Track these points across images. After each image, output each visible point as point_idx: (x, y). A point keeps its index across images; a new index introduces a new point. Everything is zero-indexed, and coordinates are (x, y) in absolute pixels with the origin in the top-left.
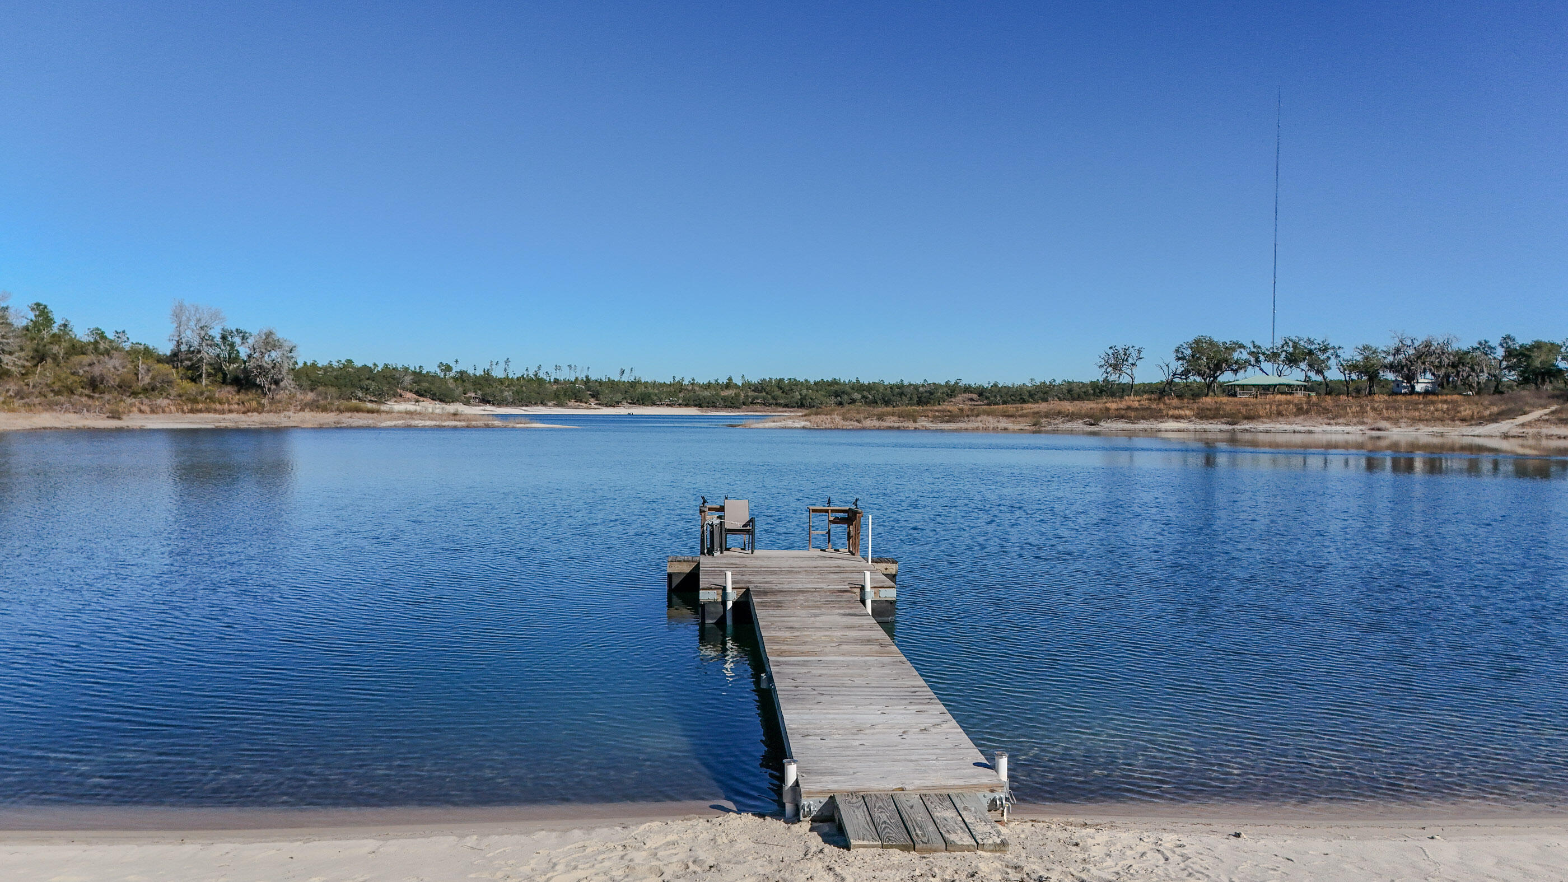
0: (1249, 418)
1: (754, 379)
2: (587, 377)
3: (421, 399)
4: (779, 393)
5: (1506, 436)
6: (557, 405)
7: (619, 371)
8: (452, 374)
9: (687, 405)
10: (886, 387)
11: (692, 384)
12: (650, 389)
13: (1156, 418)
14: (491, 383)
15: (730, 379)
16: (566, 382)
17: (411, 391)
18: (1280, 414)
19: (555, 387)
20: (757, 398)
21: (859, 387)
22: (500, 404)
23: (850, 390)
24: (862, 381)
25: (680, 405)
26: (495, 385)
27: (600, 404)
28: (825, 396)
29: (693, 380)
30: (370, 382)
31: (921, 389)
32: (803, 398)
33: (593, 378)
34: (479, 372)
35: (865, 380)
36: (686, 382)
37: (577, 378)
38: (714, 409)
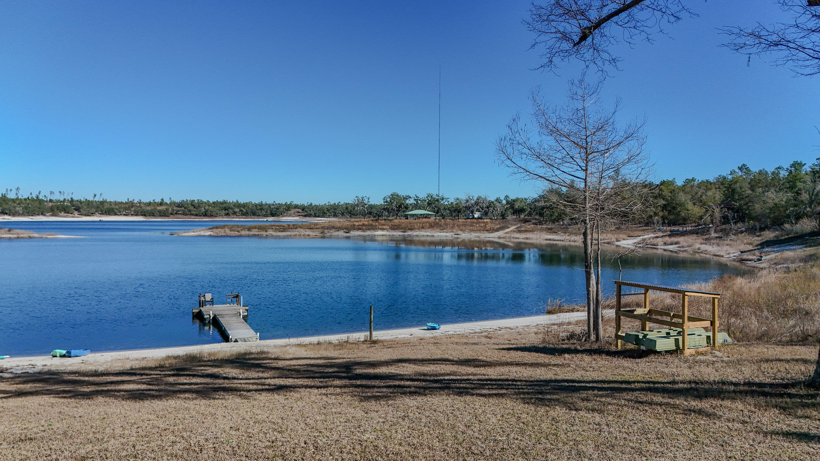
0: (411, 229)
1: (178, 200)
2: (72, 198)
4: (192, 208)
5: (499, 238)
6: (52, 215)
7: (93, 195)
9: (137, 215)
10: (253, 205)
11: (139, 203)
12: (113, 206)
13: (374, 229)
14: (7, 201)
15: (162, 200)
16: (59, 201)
18: (423, 228)
19: (50, 204)
20: (179, 211)
21: (238, 205)
22: (14, 215)
23: (233, 207)
24: (239, 202)
25: (132, 215)
26: (10, 203)
27: (81, 215)
28: (218, 210)
29: (140, 200)
31: (272, 207)
32: (206, 211)
33: (75, 199)
35: (242, 201)
37: (65, 199)
38: (153, 217)
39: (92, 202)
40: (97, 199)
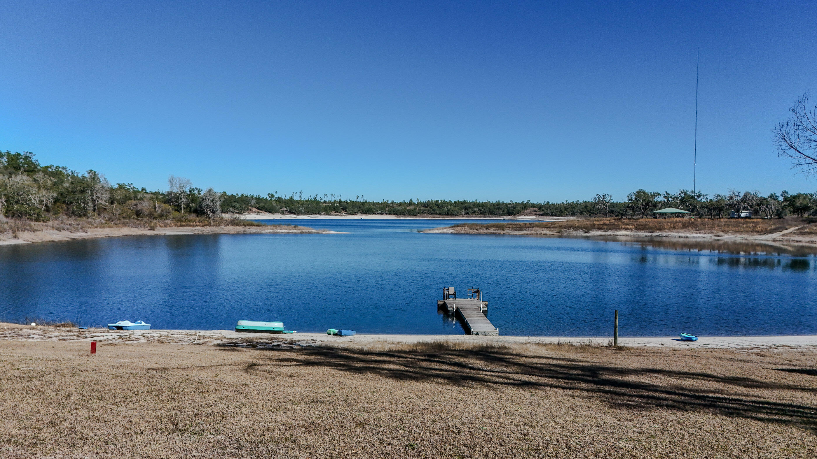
1: (423, 200)
2: (340, 200)
3: (260, 211)
4: (436, 208)
6: (326, 214)
7: (356, 197)
8: (274, 199)
9: (390, 214)
10: (491, 205)
11: (392, 203)
12: (372, 206)
14: (293, 203)
15: (411, 200)
16: (331, 202)
17: (255, 208)
19: (324, 205)
20: (425, 210)
21: (477, 205)
22: (298, 213)
23: (472, 207)
24: (478, 202)
25: (386, 214)
26: (296, 204)
27: (347, 214)
28: (459, 209)
29: (393, 201)
30: (236, 203)
31: (508, 206)
32: (449, 211)
33: (343, 200)
34: (287, 198)
36: (389, 202)
37: (335, 200)
38: (403, 216)
39: (355, 203)
40: (359, 200)
